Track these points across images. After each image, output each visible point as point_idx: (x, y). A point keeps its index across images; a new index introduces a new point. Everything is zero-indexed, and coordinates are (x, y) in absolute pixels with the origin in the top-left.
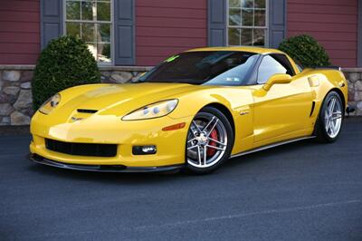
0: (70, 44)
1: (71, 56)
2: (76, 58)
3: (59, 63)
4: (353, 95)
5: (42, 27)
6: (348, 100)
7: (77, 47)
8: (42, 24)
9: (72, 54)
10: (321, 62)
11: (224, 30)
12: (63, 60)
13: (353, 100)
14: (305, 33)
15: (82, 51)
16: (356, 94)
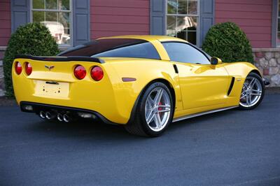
0: (35, 30)
1: (36, 40)
2: (40, 42)
3: (26, 46)
4: (268, 70)
5: (12, 15)
6: (264, 74)
7: (41, 32)
8: (12, 12)
9: (37, 38)
10: (243, 44)
11: (163, 17)
12: (29, 43)
13: (268, 74)
14: (230, 21)
15: (45, 35)
16: (271, 69)
